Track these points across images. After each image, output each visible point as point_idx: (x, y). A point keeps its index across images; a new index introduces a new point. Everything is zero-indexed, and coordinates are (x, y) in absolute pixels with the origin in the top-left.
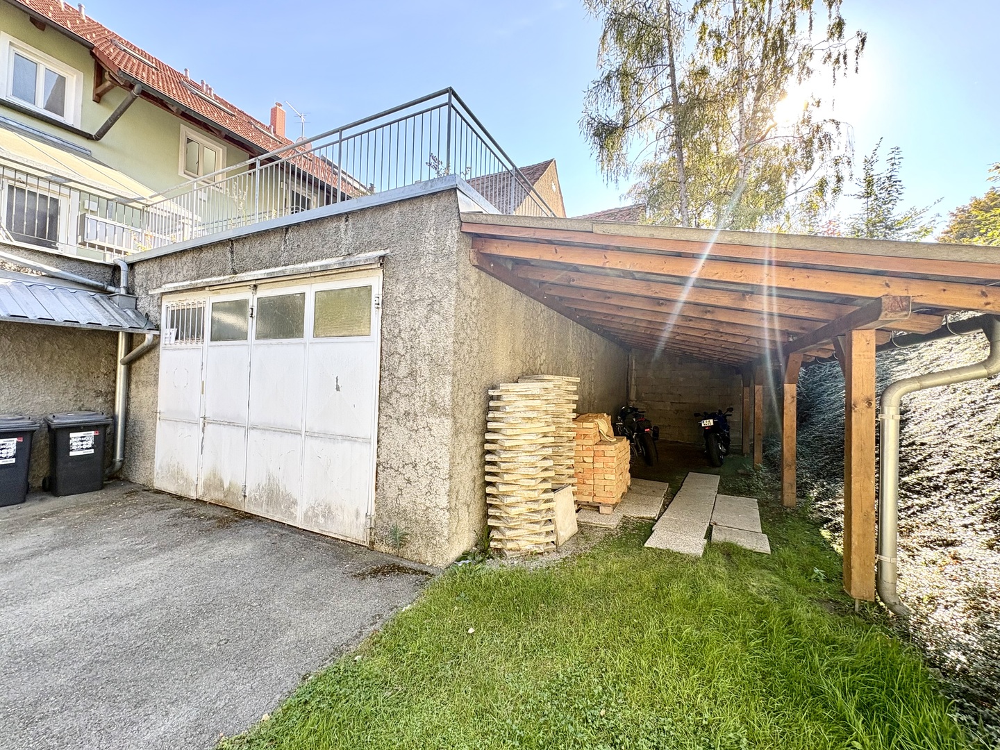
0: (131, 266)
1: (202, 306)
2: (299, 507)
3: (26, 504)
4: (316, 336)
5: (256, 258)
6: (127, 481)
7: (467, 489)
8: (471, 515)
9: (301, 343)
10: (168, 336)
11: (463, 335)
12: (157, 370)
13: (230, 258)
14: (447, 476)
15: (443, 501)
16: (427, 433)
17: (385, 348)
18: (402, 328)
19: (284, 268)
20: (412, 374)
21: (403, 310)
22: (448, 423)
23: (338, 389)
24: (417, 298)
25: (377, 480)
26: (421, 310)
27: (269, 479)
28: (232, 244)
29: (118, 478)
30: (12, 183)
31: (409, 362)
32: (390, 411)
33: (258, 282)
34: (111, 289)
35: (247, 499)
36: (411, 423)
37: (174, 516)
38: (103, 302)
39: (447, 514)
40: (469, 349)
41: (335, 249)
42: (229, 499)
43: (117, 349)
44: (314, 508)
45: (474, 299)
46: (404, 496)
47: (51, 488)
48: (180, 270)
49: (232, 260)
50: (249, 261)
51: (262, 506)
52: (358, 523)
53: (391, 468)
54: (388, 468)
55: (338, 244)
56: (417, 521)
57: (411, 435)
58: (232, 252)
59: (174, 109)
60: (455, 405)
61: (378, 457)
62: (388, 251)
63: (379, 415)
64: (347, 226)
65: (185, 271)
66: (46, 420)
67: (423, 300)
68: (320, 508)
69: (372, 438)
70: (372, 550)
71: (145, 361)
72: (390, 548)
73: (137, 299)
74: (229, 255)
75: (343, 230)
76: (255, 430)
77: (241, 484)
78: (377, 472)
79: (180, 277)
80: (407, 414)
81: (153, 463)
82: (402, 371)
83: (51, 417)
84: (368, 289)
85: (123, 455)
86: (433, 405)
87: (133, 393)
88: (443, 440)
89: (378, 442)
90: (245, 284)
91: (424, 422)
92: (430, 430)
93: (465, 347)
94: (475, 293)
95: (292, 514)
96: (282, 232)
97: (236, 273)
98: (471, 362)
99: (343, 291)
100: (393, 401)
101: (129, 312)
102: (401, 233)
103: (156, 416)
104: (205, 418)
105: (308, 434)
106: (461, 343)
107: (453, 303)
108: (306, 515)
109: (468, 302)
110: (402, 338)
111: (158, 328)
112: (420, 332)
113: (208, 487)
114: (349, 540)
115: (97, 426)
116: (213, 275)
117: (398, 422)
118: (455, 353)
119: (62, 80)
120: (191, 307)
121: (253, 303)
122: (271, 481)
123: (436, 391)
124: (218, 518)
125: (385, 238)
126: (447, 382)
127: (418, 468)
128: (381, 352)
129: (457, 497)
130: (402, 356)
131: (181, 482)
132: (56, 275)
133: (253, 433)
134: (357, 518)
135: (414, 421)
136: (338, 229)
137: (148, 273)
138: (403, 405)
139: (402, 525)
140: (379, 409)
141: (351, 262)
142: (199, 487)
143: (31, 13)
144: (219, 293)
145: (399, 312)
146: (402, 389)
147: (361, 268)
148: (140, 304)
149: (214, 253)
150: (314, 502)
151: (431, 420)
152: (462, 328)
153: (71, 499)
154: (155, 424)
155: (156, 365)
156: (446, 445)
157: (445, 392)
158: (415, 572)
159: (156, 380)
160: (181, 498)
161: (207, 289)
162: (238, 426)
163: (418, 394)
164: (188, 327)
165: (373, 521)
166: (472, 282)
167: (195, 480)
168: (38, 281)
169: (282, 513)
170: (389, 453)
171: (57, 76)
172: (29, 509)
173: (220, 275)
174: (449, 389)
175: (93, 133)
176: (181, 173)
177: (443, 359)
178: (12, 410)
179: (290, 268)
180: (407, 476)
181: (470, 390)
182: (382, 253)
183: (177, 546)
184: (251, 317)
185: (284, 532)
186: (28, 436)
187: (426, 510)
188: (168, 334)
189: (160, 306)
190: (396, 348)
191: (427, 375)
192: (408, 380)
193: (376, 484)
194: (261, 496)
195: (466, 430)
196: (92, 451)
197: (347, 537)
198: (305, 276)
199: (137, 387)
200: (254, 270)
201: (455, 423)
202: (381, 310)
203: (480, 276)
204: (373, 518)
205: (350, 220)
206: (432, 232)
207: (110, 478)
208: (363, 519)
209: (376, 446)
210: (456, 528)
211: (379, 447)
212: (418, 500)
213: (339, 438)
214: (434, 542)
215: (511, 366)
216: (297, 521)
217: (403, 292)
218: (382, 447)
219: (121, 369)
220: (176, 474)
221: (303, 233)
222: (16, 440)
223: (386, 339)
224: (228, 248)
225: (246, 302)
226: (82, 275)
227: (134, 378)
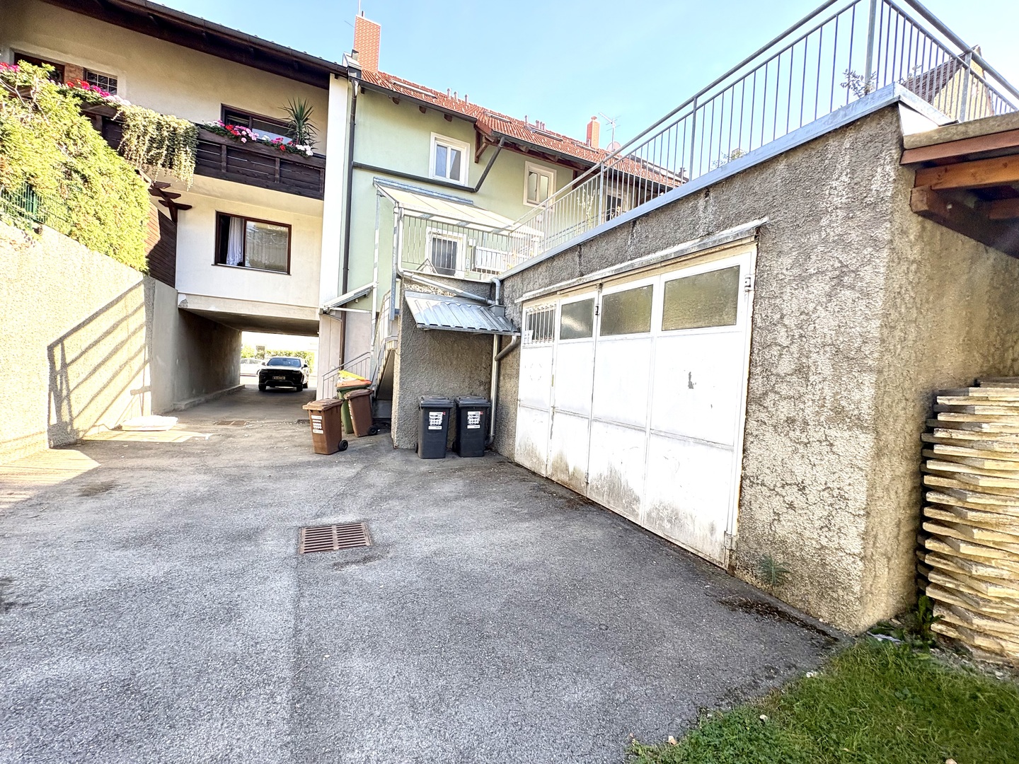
0: (502, 282)
1: (553, 308)
2: (641, 505)
3: (446, 459)
4: (665, 329)
5: (602, 257)
6: (497, 452)
7: (888, 536)
8: (892, 572)
9: (648, 338)
10: (527, 336)
11: (894, 315)
12: (519, 365)
13: (578, 261)
14: (862, 512)
15: (855, 546)
16: (826, 449)
17: (757, 338)
18: (785, 312)
19: (630, 262)
20: (801, 371)
21: (788, 289)
22: (867, 440)
23: (691, 386)
24: (812, 271)
25: (740, 496)
26: (819, 287)
27: (611, 471)
28: (581, 249)
29: (491, 449)
30: (435, 236)
31: (796, 355)
32: (763, 415)
33: (604, 281)
34: (490, 302)
35: (589, 486)
36: (798, 433)
37: (534, 489)
38: (486, 313)
39: (860, 564)
40: (903, 334)
41: (691, 231)
42: (573, 482)
43: (492, 350)
44: (659, 510)
45: (913, 262)
46: (784, 523)
47: (457, 450)
48: (537, 280)
49: (580, 264)
50: (595, 261)
51: (603, 496)
52: (714, 540)
53: (763, 484)
54: (757, 484)
55: (694, 225)
56: (803, 560)
57: (796, 449)
58: (580, 256)
59: (523, 149)
60: (878, 415)
61: (744, 468)
62: (765, 219)
63: (747, 419)
64: (706, 202)
65: (540, 280)
66: (455, 401)
67: (823, 272)
68: (666, 512)
69: (736, 445)
70: (733, 575)
71: (510, 357)
72: (759, 580)
73: (505, 308)
74: (577, 259)
75: (701, 208)
76: (598, 423)
77: (584, 470)
78: (741, 487)
79: (537, 286)
80: (790, 421)
81: (514, 441)
82: (785, 366)
83: (458, 399)
84: (735, 271)
85: (495, 432)
86: (838, 413)
87: (501, 384)
88: (855, 461)
89: (744, 451)
90: (591, 284)
91: (820, 433)
92: (831, 445)
93: (898, 333)
94: (914, 253)
95: (634, 510)
96: (629, 226)
97: (582, 275)
98: (905, 355)
99: (700, 278)
100: (768, 402)
101: (501, 319)
102: (789, 192)
103: (517, 403)
104: (554, 408)
105: (653, 432)
106: (891, 327)
107: (882, 270)
108: (649, 515)
109: (904, 268)
110: (785, 326)
111: (519, 330)
112: (817, 315)
113: (555, 469)
114: (700, 554)
115: (482, 408)
116: (563, 280)
117: (776, 430)
118: (883, 341)
119: (459, 153)
120: (545, 311)
121: (599, 301)
122: (613, 474)
123: (845, 394)
124: (566, 498)
125: (762, 204)
126: (867, 383)
127: (807, 491)
128: (752, 344)
129: (874, 543)
130: (784, 348)
131: (535, 461)
132: (461, 295)
133: (595, 424)
134: (712, 534)
135: (802, 431)
136: (695, 208)
137: (513, 286)
138: (785, 410)
139: (780, 558)
140: (747, 412)
141: (715, 241)
142: (548, 467)
143: (446, 111)
144: (567, 295)
145: (782, 293)
146: (784, 389)
147: (726, 247)
148: (507, 312)
149: (564, 260)
150: (658, 504)
151: (832, 433)
152: (895, 306)
153: (468, 460)
154: (516, 410)
155: (518, 360)
156: (861, 470)
157: (863, 395)
158: (804, 625)
159: (518, 373)
160: (534, 473)
161: (558, 293)
162: (582, 417)
163: (811, 396)
164: (542, 328)
165: (734, 543)
166: (912, 237)
167: (545, 461)
168: (452, 301)
169: (623, 507)
170: (759, 465)
171: (455, 152)
172: (449, 463)
173: (568, 279)
174: (869, 392)
175: (474, 187)
176: (525, 203)
177: (859, 350)
178: (439, 392)
179: (637, 262)
180: (788, 499)
181: (901, 395)
182: (757, 223)
183: (542, 516)
184: (597, 314)
185: (628, 527)
186: (448, 410)
187: (819, 549)
188: (527, 334)
189: (521, 313)
190: (775, 339)
191: (827, 371)
192: (794, 379)
193: (740, 500)
194: (603, 486)
195: (891, 452)
196: (479, 427)
197: (699, 551)
198: (654, 267)
199: (504, 378)
200: (600, 270)
201: (878, 438)
202: (752, 293)
203: (924, 228)
204: (735, 539)
205: (711, 194)
206: (844, 178)
207: (487, 449)
208: (719, 536)
209: (741, 456)
210: (871, 586)
211: (744, 457)
212: (807, 534)
213: (690, 440)
214: (835, 595)
215: (964, 362)
216: (640, 519)
217: (789, 267)
218: (750, 458)
219: (495, 364)
220: (531, 453)
221: (653, 222)
222: (442, 413)
223: (759, 328)
224: (577, 253)
225: (592, 300)
226: (474, 293)
227: (502, 372)
